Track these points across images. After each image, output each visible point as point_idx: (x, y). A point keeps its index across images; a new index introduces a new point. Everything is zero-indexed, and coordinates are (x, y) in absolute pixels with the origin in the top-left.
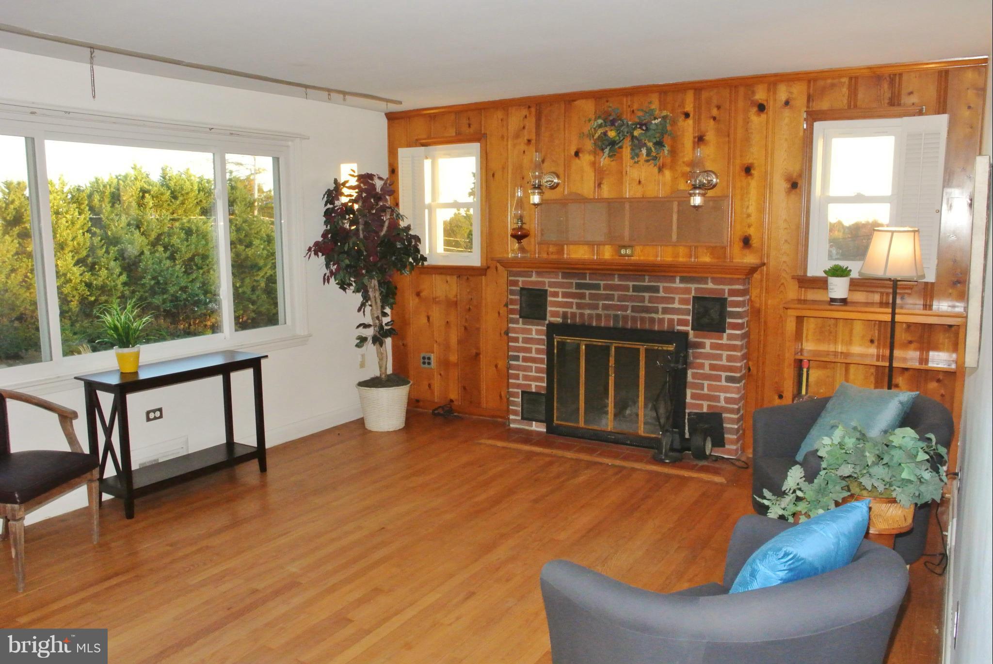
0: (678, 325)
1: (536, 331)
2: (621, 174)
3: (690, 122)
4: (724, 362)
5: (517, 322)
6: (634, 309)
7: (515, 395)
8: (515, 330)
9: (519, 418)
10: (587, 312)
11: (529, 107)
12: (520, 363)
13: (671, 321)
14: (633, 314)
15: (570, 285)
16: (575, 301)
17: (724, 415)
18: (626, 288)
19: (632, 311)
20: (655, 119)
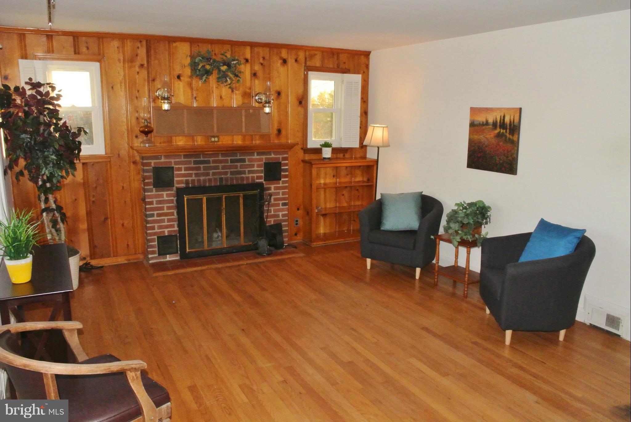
0: (257, 179)
1: (165, 195)
4: (281, 196)
5: (151, 191)
6: (232, 173)
7: (153, 240)
8: (149, 197)
9: (156, 255)
10: (202, 178)
11: (141, 42)
12: (155, 218)
13: (253, 177)
14: (231, 176)
15: (190, 162)
16: (194, 172)
17: (283, 224)
18: (226, 161)
19: (231, 174)
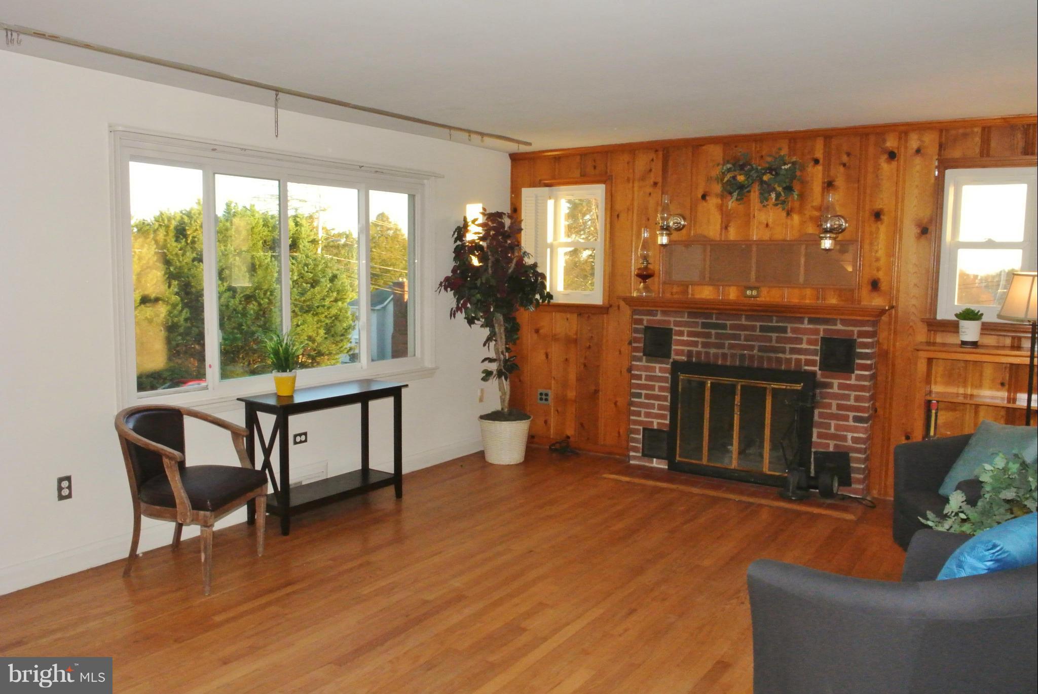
0: (806, 365)
1: (660, 369)
2: (748, 218)
3: (819, 168)
4: (852, 402)
5: (640, 360)
6: (761, 349)
7: (636, 432)
8: (639, 368)
9: (640, 455)
10: (713, 351)
11: (657, 151)
12: (643, 400)
13: (798, 361)
14: (760, 354)
15: (695, 324)
16: (700, 340)
17: (851, 455)
18: (753, 328)
19: (759, 351)
20: (785, 164)
